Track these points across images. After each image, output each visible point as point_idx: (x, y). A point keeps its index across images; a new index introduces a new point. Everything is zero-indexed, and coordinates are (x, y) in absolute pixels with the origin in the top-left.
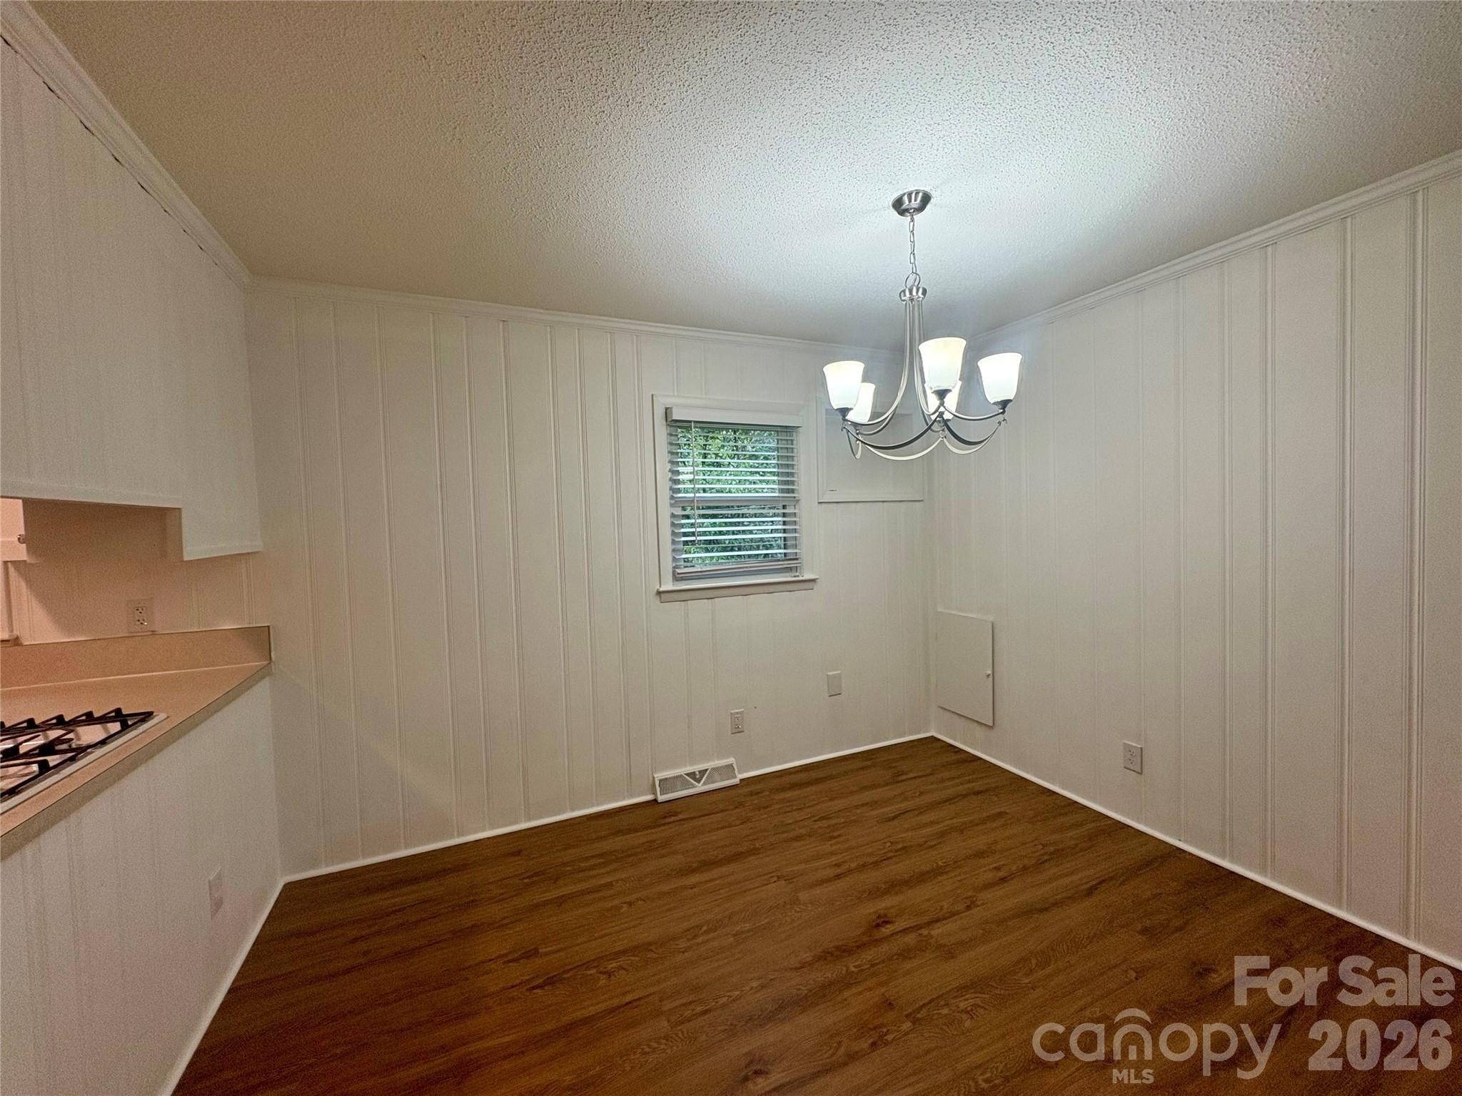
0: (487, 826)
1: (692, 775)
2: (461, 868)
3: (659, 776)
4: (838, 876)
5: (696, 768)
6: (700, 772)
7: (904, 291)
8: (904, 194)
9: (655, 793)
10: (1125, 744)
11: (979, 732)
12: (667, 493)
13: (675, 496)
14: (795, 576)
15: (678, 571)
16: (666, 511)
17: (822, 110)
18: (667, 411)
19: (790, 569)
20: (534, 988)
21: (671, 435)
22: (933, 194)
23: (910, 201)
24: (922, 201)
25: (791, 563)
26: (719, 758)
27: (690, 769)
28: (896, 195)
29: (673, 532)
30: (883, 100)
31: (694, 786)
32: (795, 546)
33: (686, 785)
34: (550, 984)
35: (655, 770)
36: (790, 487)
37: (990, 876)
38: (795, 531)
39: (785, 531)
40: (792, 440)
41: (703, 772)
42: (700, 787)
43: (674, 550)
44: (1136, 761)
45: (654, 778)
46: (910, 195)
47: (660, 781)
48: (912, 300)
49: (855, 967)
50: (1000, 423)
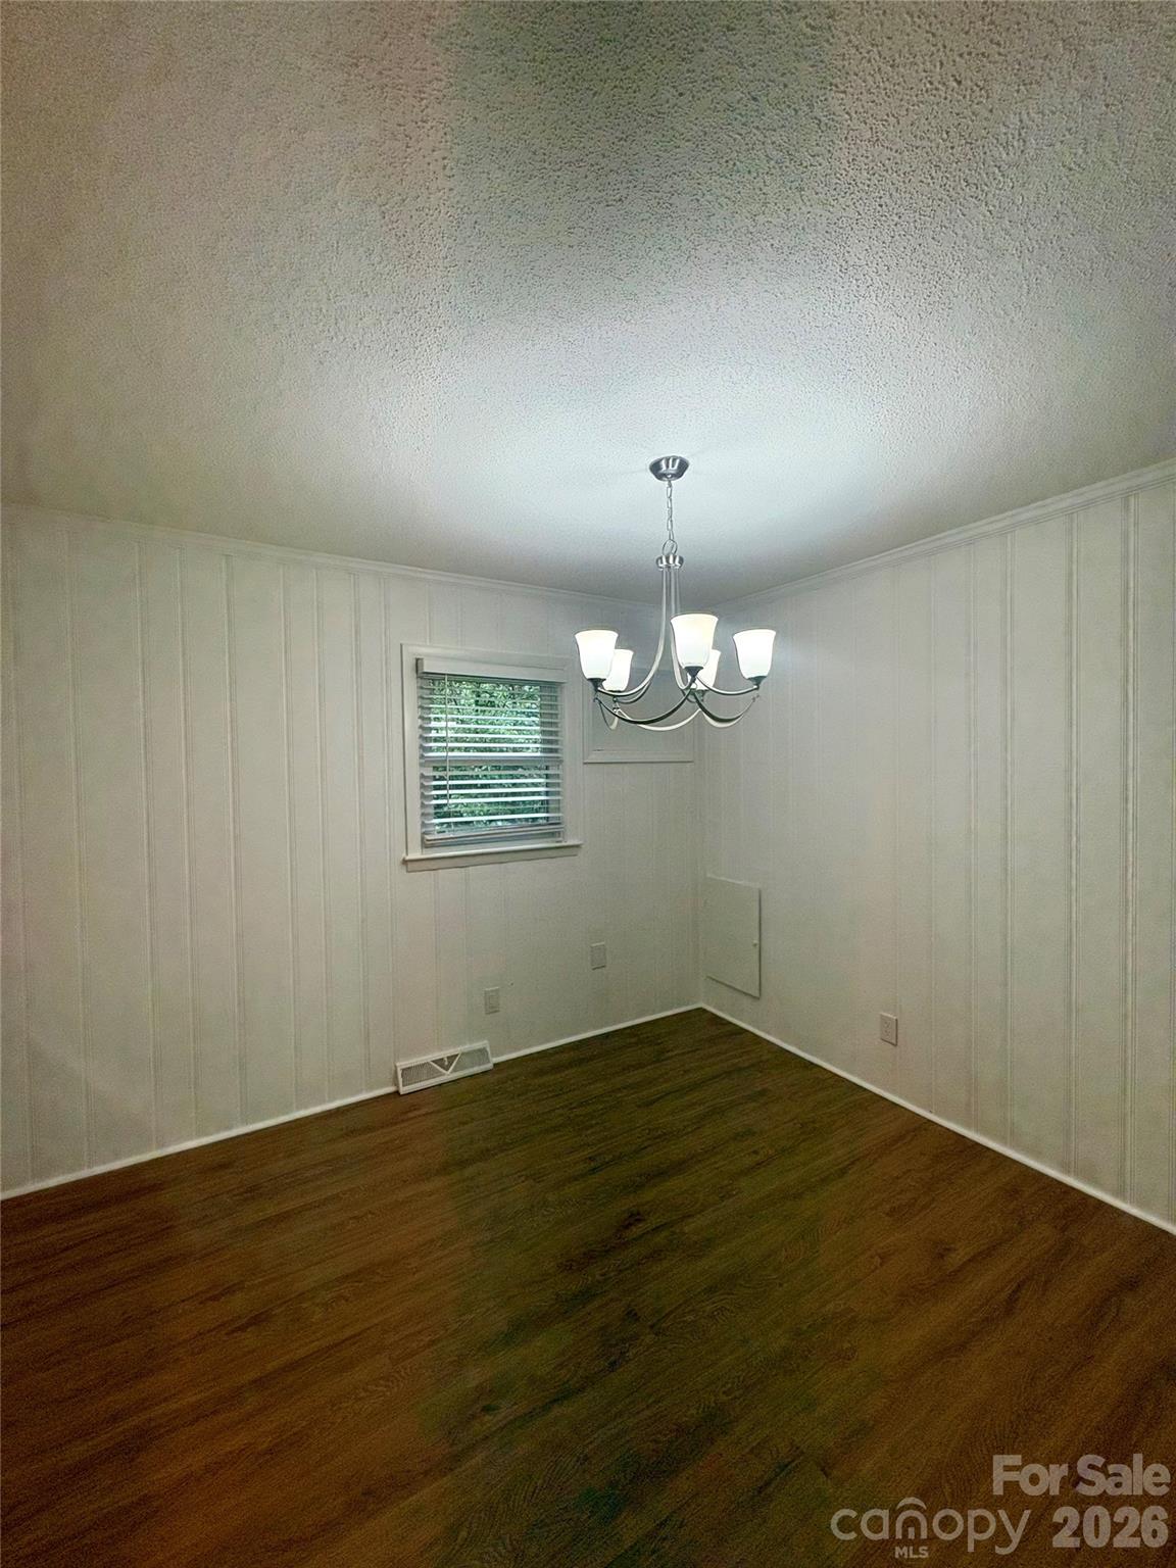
0: (194, 1133)
1: (439, 1062)
2: (155, 1188)
3: (402, 1064)
4: (593, 1170)
5: (444, 1054)
6: (448, 1058)
7: (661, 558)
8: (661, 460)
9: (397, 1085)
10: (882, 1016)
11: (746, 1002)
12: (417, 753)
13: (426, 755)
14: (557, 842)
15: (428, 837)
16: (414, 771)
17: (569, 373)
18: (418, 662)
19: (552, 834)
20: (233, 1331)
21: (422, 688)
22: (690, 461)
23: (667, 466)
24: (679, 467)
25: (553, 828)
26: (471, 1041)
27: (438, 1055)
28: (652, 460)
29: (422, 794)
30: (631, 370)
31: (444, 1074)
32: (558, 810)
33: (433, 1074)
34: (255, 1324)
35: (397, 1058)
36: (554, 747)
37: (748, 1161)
38: (558, 793)
39: (547, 793)
40: (556, 697)
41: (452, 1058)
42: (449, 1075)
43: (423, 814)
44: (892, 1034)
45: (396, 1067)
46: (668, 460)
47: (403, 1070)
48: (668, 567)
49: (602, 1275)
50: (754, 699)
